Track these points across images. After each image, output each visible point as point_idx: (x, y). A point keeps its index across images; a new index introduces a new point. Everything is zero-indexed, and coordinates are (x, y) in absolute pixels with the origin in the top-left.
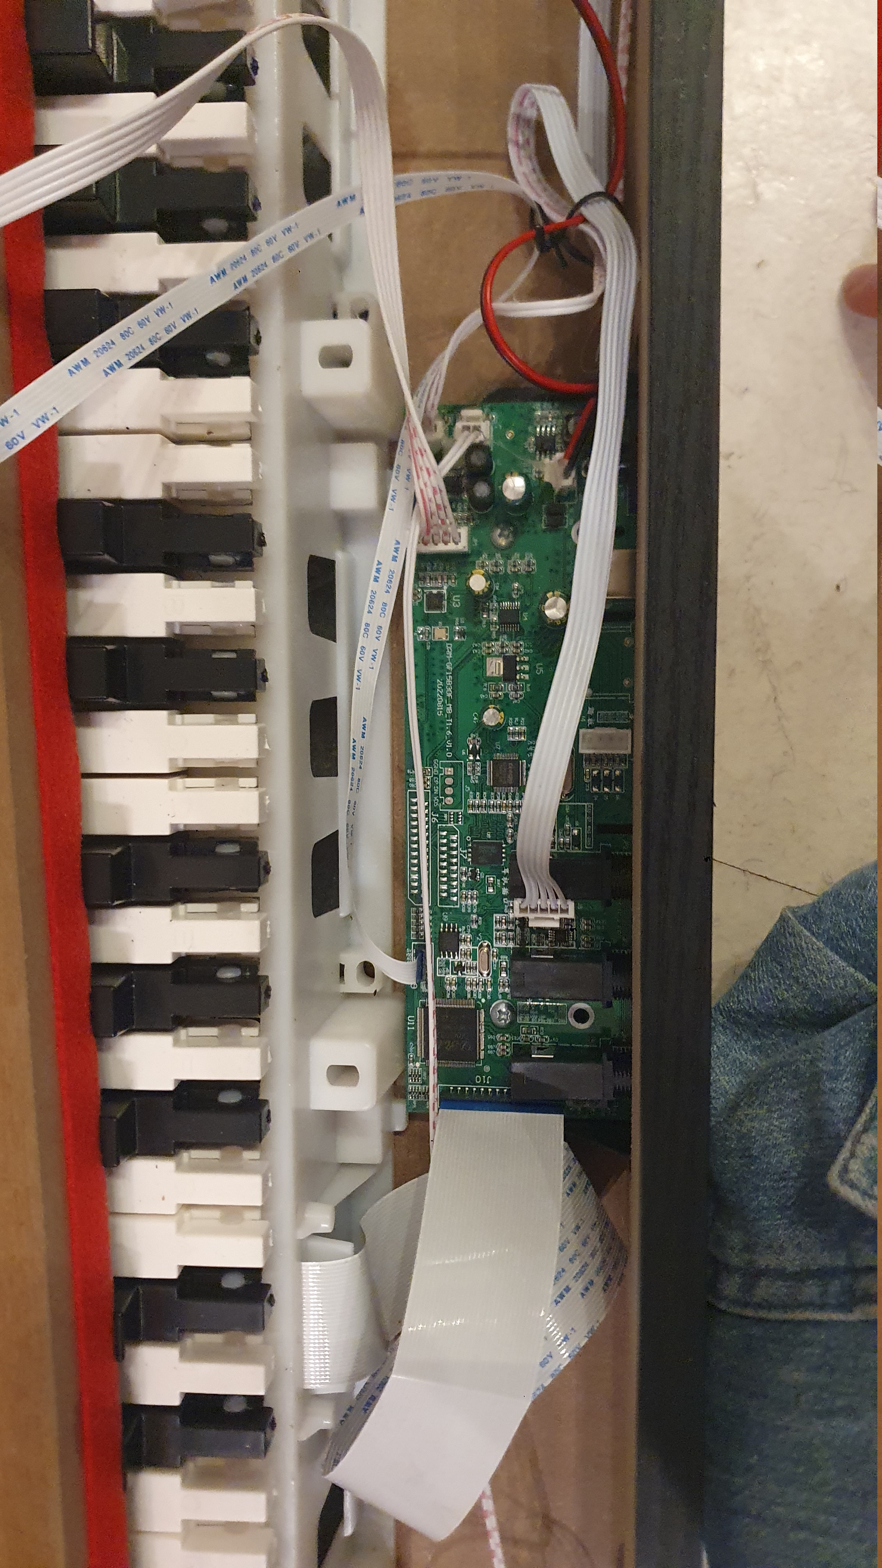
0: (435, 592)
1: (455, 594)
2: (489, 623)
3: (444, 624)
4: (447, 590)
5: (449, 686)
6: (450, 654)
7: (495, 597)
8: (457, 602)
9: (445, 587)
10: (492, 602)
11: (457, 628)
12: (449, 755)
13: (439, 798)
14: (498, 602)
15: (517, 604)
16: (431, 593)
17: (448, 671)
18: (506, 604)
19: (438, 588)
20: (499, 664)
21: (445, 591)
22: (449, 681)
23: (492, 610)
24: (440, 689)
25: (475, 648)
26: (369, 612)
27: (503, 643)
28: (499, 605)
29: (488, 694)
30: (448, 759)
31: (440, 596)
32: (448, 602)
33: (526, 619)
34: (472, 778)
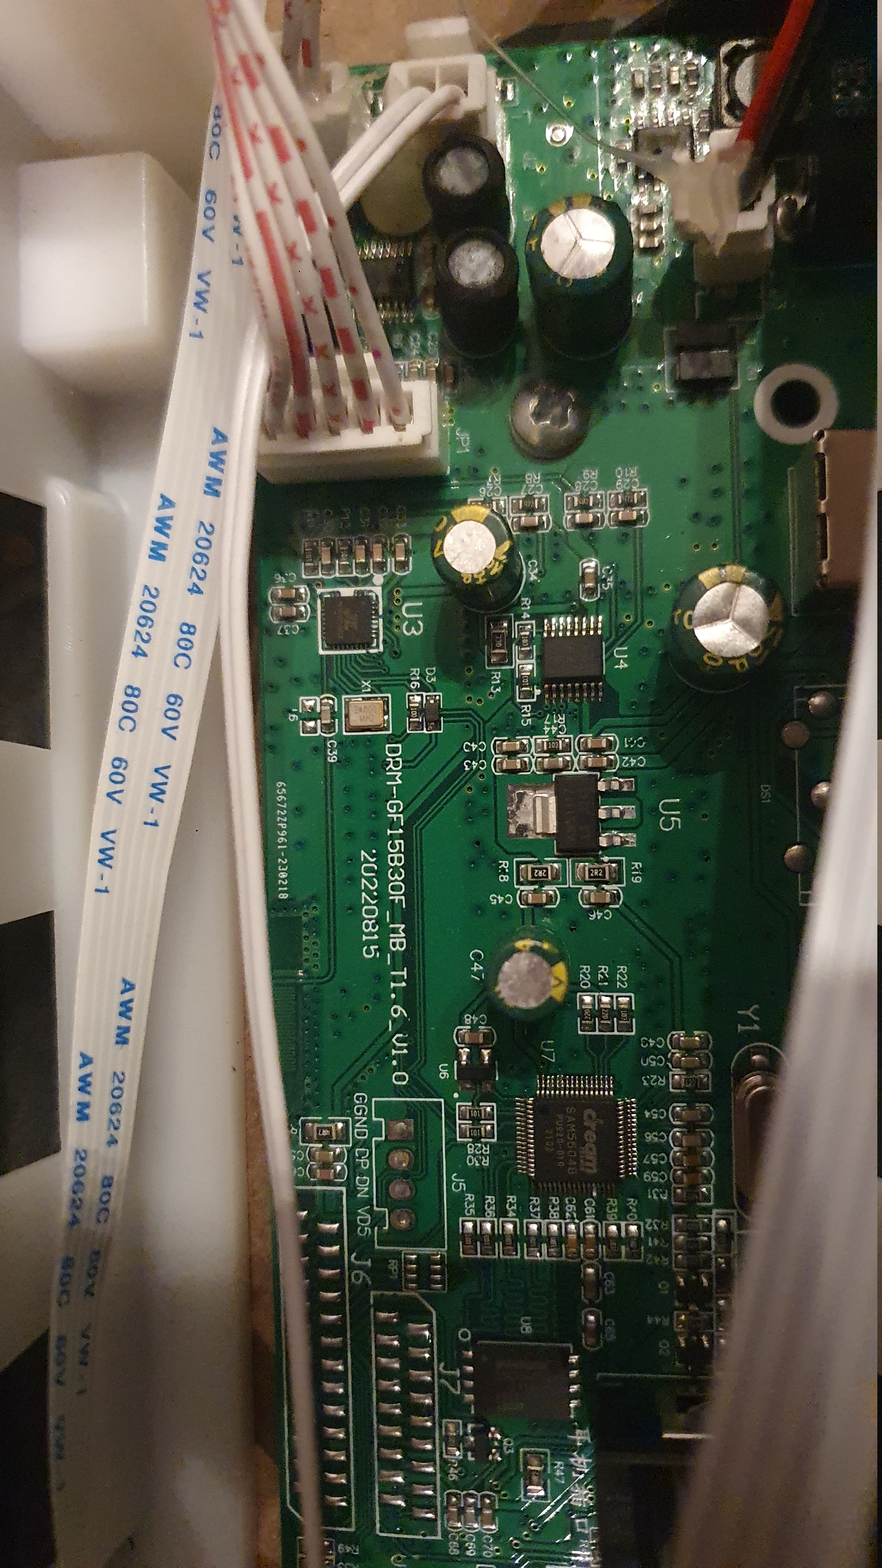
0: (347, 592)
1: (405, 599)
2: (512, 680)
3: (377, 688)
4: (384, 586)
5: (395, 870)
6: (396, 775)
7: (525, 600)
8: (413, 623)
9: (379, 579)
10: (519, 617)
11: (418, 699)
12: (400, 1078)
13: (371, 1212)
14: (539, 618)
15: (596, 622)
16: (336, 597)
17: (392, 825)
18: (561, 623)
19: (355, 581)
20: (545, 801)
21: (376, 590)
22: (396, 855)
23: (520, 643)
24: (370, 880)
25: (472, 756)
26: (138, 653)
27: (554, 738)
28: (540, 625)
29: (514, 892)
30: (398, 1092)
31: (363, 603)
32: (388, 624)
33: (623, 665)
34: (470, 1151)
